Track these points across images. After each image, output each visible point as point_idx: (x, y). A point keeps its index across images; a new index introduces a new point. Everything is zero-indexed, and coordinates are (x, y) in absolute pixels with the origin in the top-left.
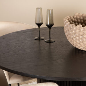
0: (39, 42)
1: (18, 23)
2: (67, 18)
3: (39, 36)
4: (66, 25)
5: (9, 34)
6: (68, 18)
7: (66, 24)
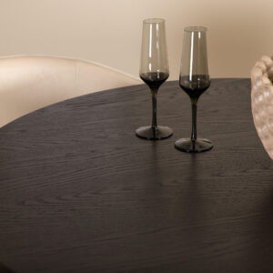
0: (154, 147)
1: (75, 61)
2: (264, 67)
3: (155, 122)
4: (261, 99)
5: (42, 110)
6: (265, 63)
7: (261, 93)
